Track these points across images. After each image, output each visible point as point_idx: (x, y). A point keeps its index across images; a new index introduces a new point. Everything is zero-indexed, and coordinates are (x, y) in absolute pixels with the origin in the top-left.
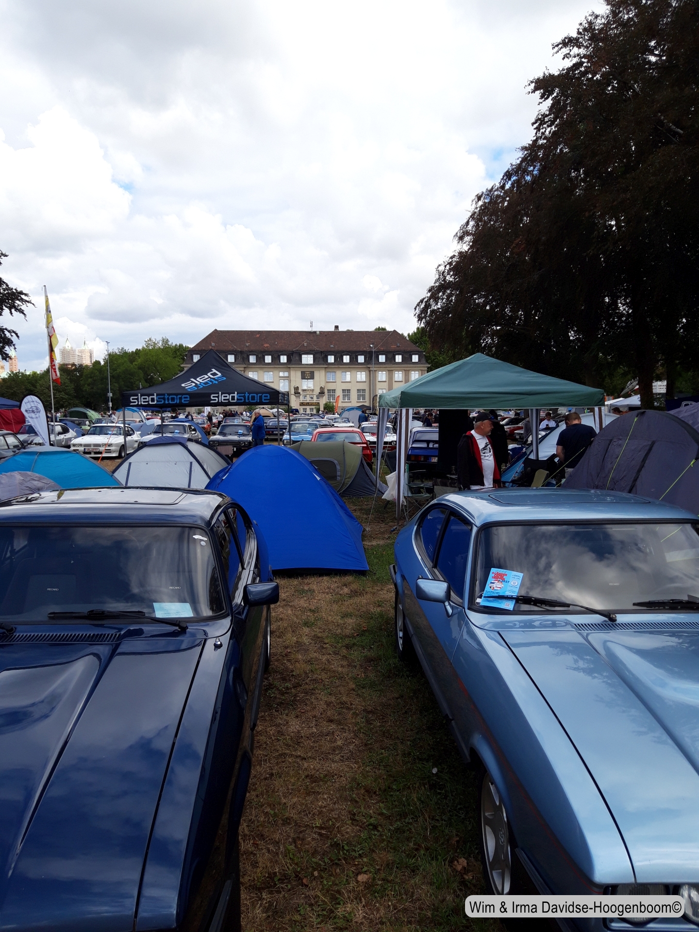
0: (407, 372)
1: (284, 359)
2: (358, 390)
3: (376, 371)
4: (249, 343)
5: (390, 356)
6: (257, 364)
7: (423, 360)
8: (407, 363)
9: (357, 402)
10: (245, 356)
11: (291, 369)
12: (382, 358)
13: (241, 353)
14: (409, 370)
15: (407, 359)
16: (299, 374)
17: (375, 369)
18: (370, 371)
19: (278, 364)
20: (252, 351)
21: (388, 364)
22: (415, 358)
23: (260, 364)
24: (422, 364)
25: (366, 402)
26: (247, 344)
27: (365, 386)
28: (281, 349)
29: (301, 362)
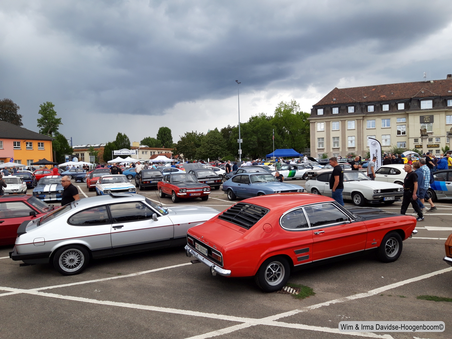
1: (401, 106)
4: (366, 96)
6: (375, 113)
10: (364, 106)
11: (409, 115)
13: (360, 105)
16: (418, 118)
19: (396, 112)
20: (370, 102)
23: (378, 112)
26: (365, 97)
28: (398, 98)
29: (420, 107)
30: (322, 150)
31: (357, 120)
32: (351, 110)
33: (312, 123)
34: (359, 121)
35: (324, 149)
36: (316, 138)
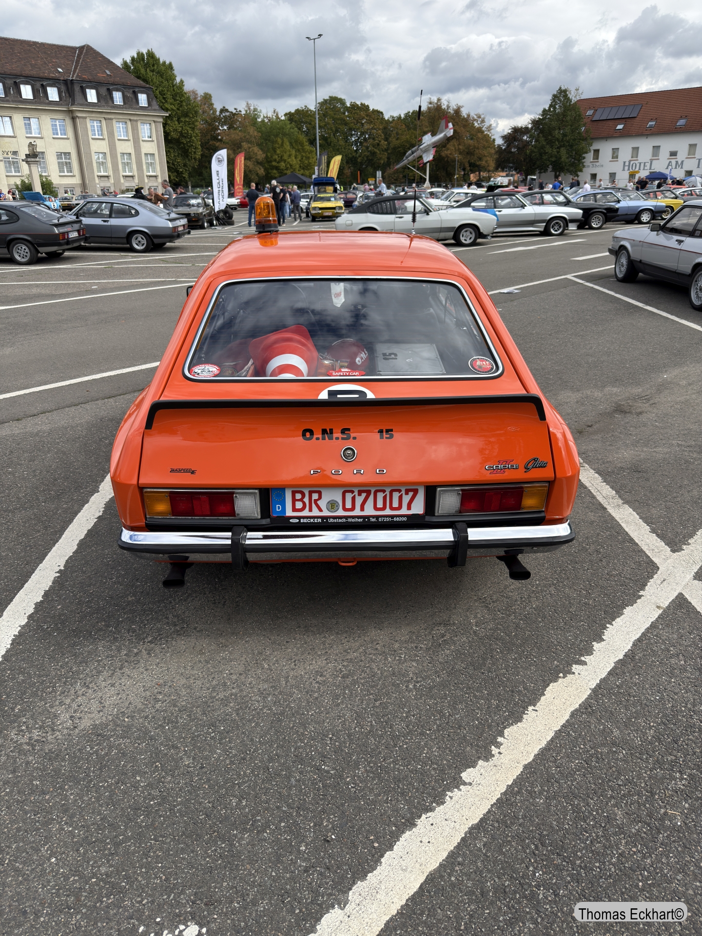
0: (135, 123)
2: (59, 155)
3: (85, 118)
5: (103, 91)
7: (154, 103)
8: (131, 108)
9: (60, 176)
12: (92, 96)
14: (136, 121)
15: (131, 101)
17: (84, 115)
18: (73, 119)
21: (104, 106)
22: (143, 98)
24: (155, 110)
25: (74, 176)
27: (69, 146)
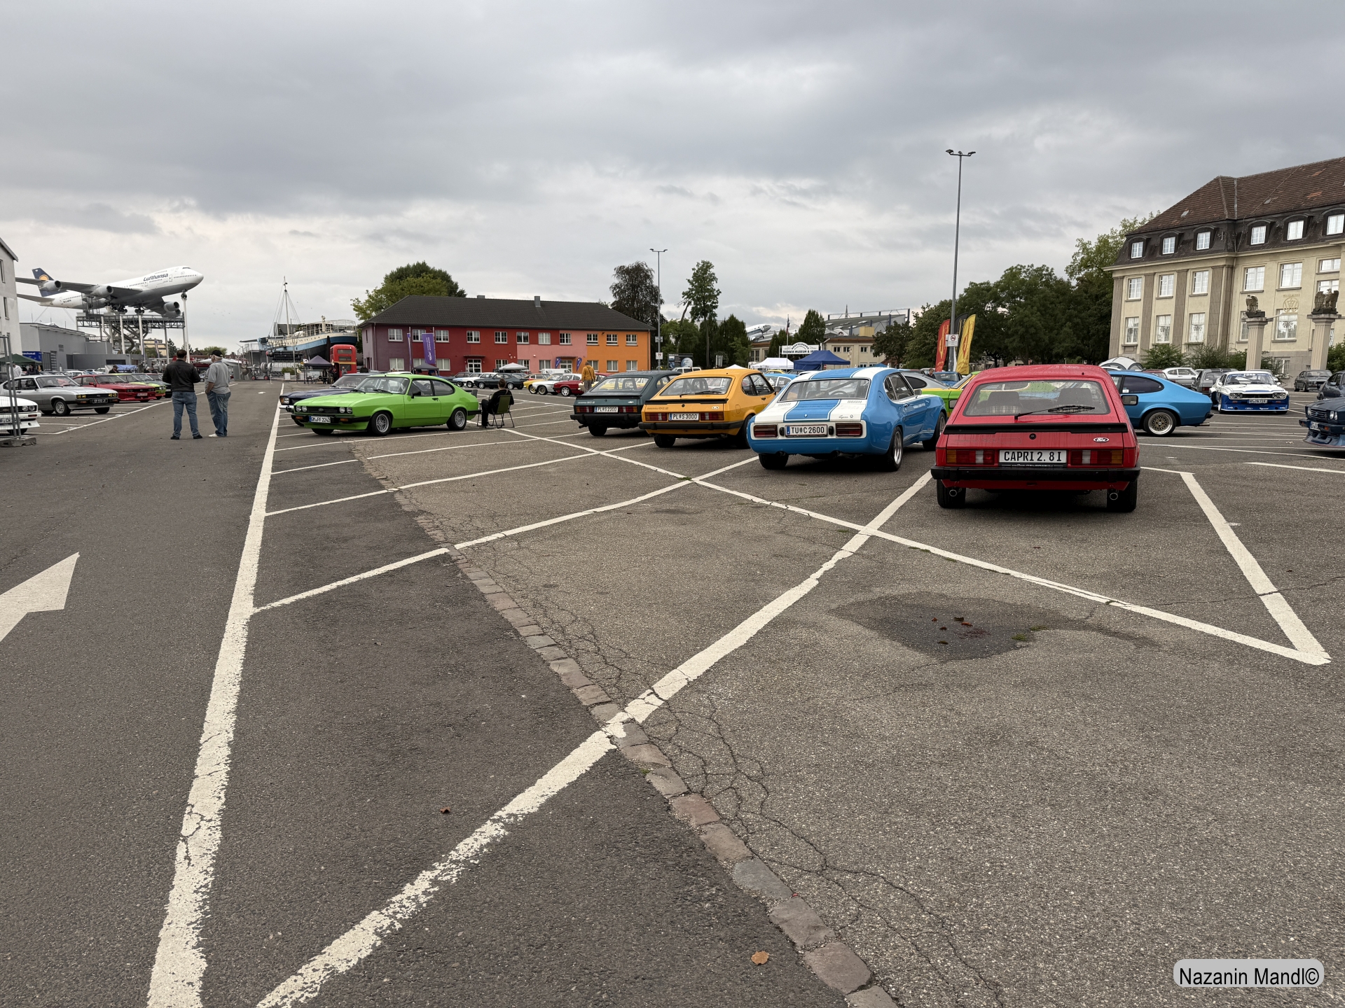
26: (1268, 201)
30: (1132, 349)
31: (1213, 268)
32: (1204, 240)
33: (1117, 278)
34: (1218, 270)
35: (1137, 346)
36: (1123, 318)
